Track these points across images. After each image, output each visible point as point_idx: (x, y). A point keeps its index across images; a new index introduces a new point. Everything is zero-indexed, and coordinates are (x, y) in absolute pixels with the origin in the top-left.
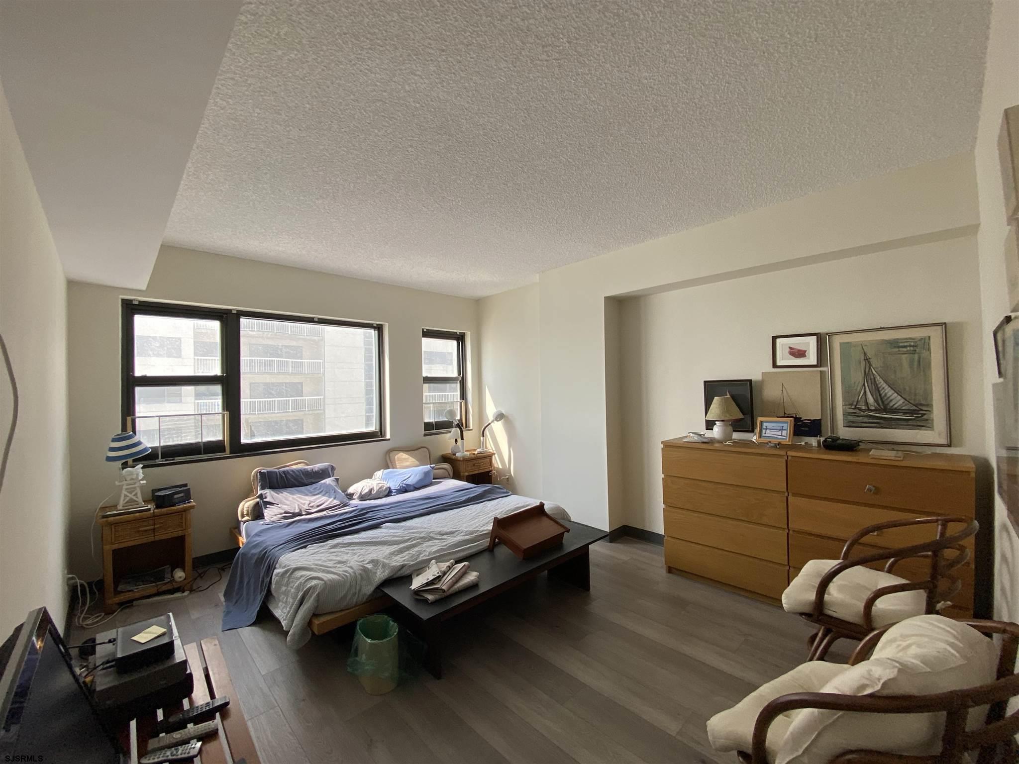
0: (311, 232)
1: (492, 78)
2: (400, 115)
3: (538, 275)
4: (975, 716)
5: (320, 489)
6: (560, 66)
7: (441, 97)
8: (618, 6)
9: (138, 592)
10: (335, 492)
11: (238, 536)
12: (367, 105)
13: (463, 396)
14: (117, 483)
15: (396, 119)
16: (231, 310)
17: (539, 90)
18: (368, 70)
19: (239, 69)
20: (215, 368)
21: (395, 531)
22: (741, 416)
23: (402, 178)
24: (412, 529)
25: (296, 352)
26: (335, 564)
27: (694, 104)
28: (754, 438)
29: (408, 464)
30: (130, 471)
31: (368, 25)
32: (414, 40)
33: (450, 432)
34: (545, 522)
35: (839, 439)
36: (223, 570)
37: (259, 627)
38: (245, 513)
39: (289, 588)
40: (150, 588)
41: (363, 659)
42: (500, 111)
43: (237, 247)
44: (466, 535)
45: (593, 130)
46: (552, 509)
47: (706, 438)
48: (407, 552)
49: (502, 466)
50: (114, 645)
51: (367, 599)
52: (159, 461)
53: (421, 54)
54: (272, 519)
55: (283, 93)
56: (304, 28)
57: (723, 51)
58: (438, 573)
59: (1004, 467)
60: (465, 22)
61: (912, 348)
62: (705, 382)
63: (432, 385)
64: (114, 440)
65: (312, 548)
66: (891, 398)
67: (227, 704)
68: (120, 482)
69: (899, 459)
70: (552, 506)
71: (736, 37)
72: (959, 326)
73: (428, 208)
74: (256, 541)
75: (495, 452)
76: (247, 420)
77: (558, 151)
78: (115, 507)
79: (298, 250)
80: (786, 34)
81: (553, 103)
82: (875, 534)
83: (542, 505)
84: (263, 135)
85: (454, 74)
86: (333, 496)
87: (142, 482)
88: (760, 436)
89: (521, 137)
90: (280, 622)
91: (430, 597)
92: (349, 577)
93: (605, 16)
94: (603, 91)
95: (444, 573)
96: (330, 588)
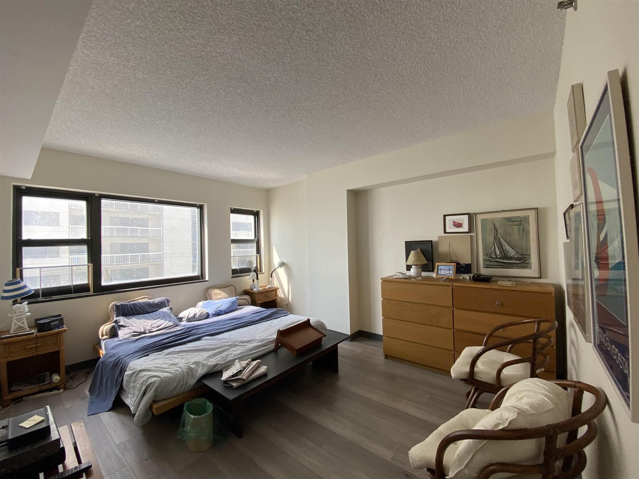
0: (153, 142)
1: (274, 48)
2: (214, 68)
3: (306, 175)
4: (561, 439)
5: (159, 315)
6: (317, 45)
7: (241, 58)
8: (353, 10)
9: (25, 391)
10: (169, 317)
11: (99, 349)
12: (191, 60)
13: (258, 251)
14: (9, 315)
15: (211, 71)
16: (94, 194)
17: (305, 58)
18: (191, 37)
19: (100, 30)
20: (83, 234)
21: (211, 341)
22: (427, 262)
23: (216, 109)
24: (223, 340)
25: (143, 223)
26: (169, 366)
27: (398, 75)
28: (434, 275)
29: (220, 296)
30: (19, 307)
31: (191, 7)
32: (222, 19)
33: (249, 275)
34: (311, 331)
35: (481, 275)
36: (88, 373)
37: (115, 412)
38: (104, 333)
39: (136, 384)
40: (35, 388)
41: (188, 429)
42: (280, 70)
43: (99, 151)
44: (260, 342)
45: (338, 86)
46: (315, 322)
47: (406, 276)
48: (219, 355)
49: (283, 295)
50: (6, 430)
51: (191, 388)
52: (40, 299)
53: (227, 29)
54: (124, 337)
55: (131, 48)
56: (146, 5)
57: (415, 44)
58: (240, 368)
59: (571, 290)
60: (256, 11)
61: (519, 222)
62: (406, 242)
63: (237, 244)
64: (7, 285)
65: (153, 356)
66: (508, 251)
67: (90, 467)
68: (11, 314)
69: (513, 286)
70: (315, 320)
71: (422, 35)
72: (545, 210)
73: (233, 130)
74: (113, 352)
75: (279, 287)
76: (106, 270)
77: (317, 98)
78: (8, 332)
79: (144, 154)
80: (451, 36)
81: (313, 68)
82: (502, 330)
83: (309, 320)
84: (117, 75)
85: (249, 44)
86: (169, 320)
87: (27, 314)
88: (437, 274)
89: (293, 88)
90: (129, 408)
91: (235, 385)
92: (178, 374)
93: (345, 16)
94: (345, 62)
95: (244, 368)
96: (165, 382)
